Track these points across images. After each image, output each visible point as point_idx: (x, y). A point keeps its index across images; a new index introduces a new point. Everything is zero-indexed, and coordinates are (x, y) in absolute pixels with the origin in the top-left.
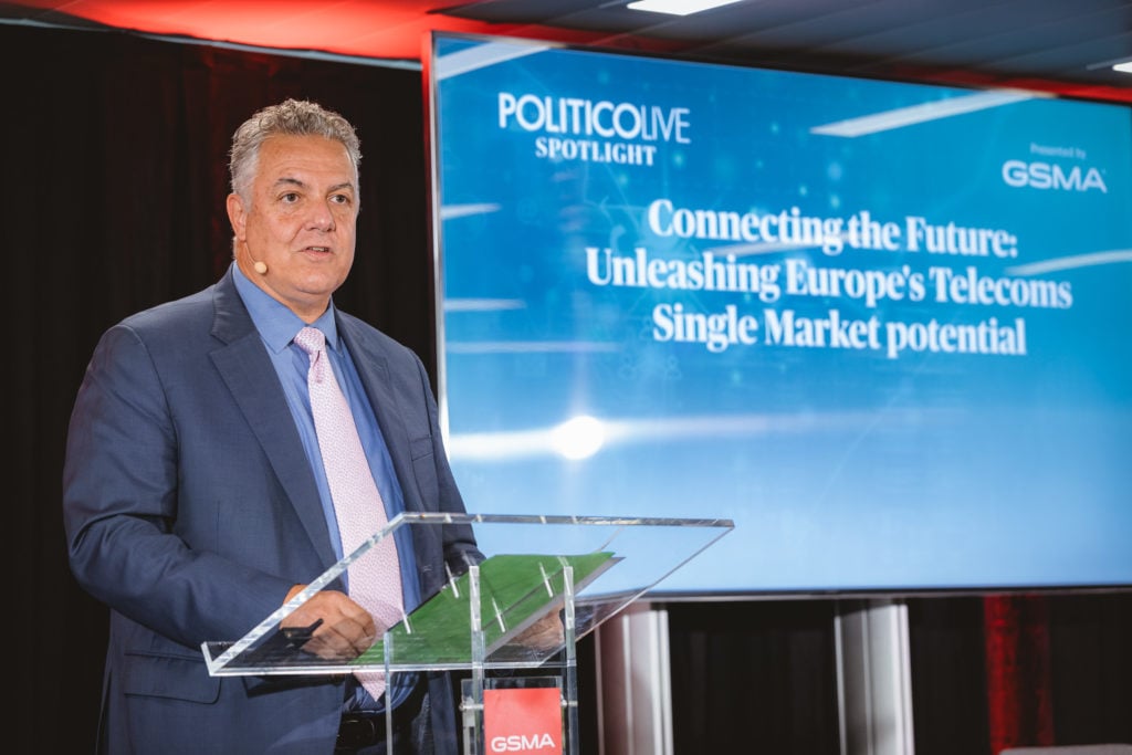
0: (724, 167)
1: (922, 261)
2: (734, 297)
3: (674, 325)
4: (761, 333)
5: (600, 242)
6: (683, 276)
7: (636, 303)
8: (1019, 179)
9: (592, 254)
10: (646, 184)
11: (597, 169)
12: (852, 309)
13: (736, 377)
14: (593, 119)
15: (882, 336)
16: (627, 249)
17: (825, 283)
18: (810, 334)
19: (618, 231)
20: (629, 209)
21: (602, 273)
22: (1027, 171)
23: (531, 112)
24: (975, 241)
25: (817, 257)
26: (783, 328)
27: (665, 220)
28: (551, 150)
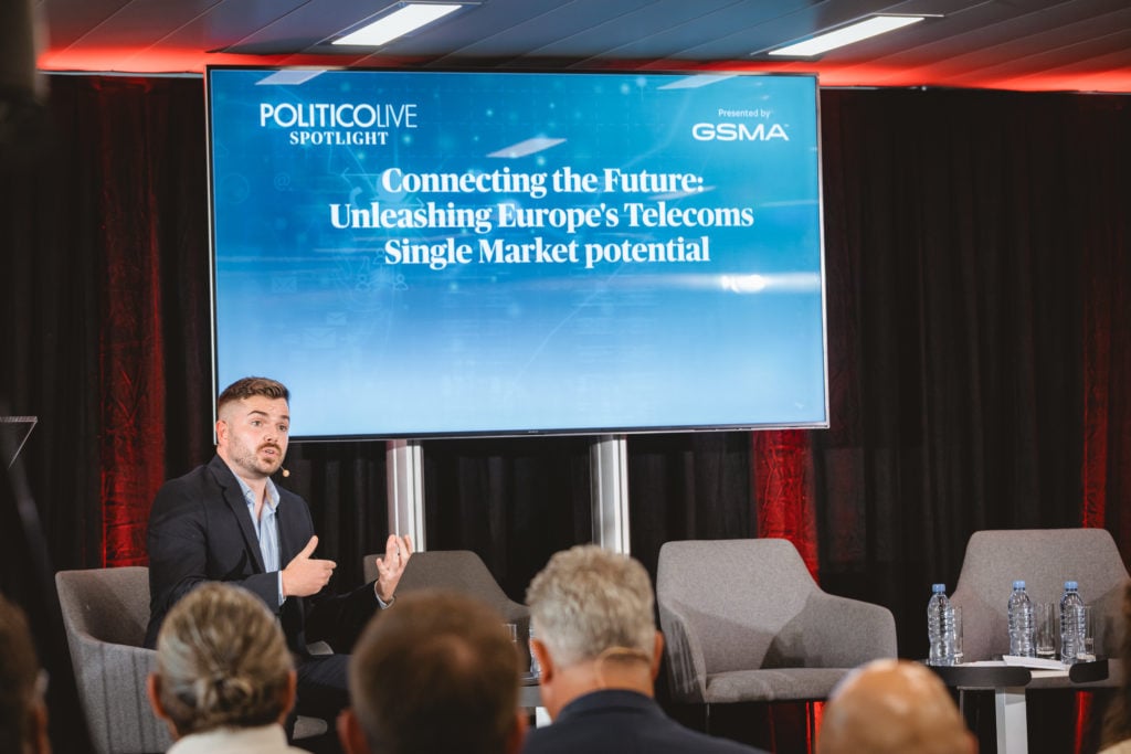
0: (446, 143)
1: (617, 199)
2: (454, 231)
3: (401, 253)
4: (476, 255)
5: (342, 200)
6: (409, 219)
7: (372, 240)
8: (708, 135)
9: (335, 208)
10: (379, 159)
11: (340, 150)
12: (554, 236)
13: (454, 287)
14: (336, 115)
15: (581, 253)
16: (364, 202)
17: (532, 219)
18: (519, 255)
19: (357, 191)
20: (365, 176)
21: (342, 219)
22: (715, 129)
23: (286, 115)
24: (664, 183)
25: (525, 200)
26: (494, 251)
27: (395, 182)
28: (303, 139)
